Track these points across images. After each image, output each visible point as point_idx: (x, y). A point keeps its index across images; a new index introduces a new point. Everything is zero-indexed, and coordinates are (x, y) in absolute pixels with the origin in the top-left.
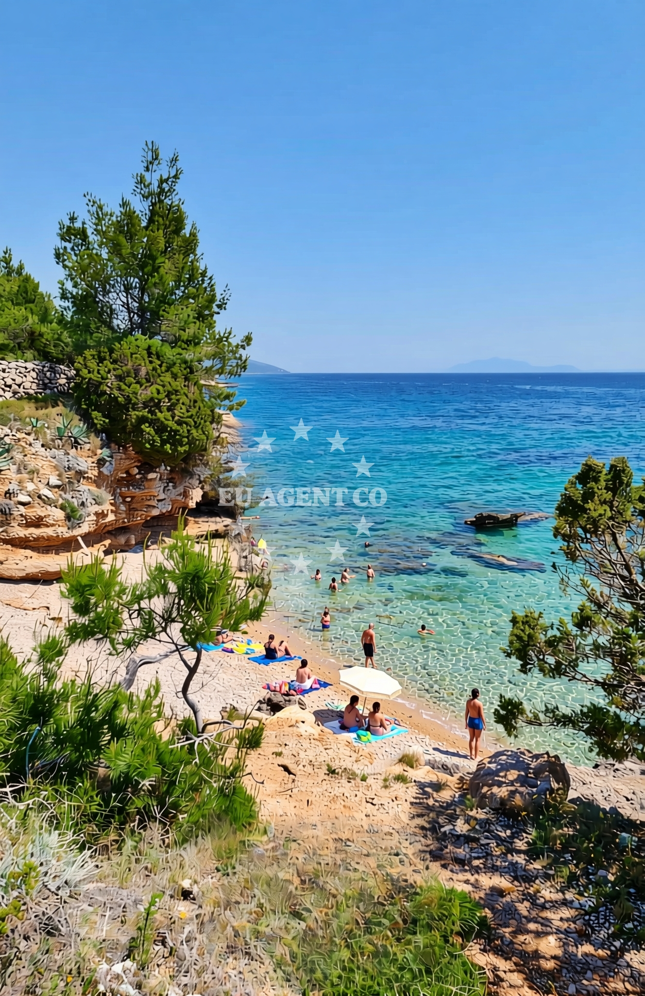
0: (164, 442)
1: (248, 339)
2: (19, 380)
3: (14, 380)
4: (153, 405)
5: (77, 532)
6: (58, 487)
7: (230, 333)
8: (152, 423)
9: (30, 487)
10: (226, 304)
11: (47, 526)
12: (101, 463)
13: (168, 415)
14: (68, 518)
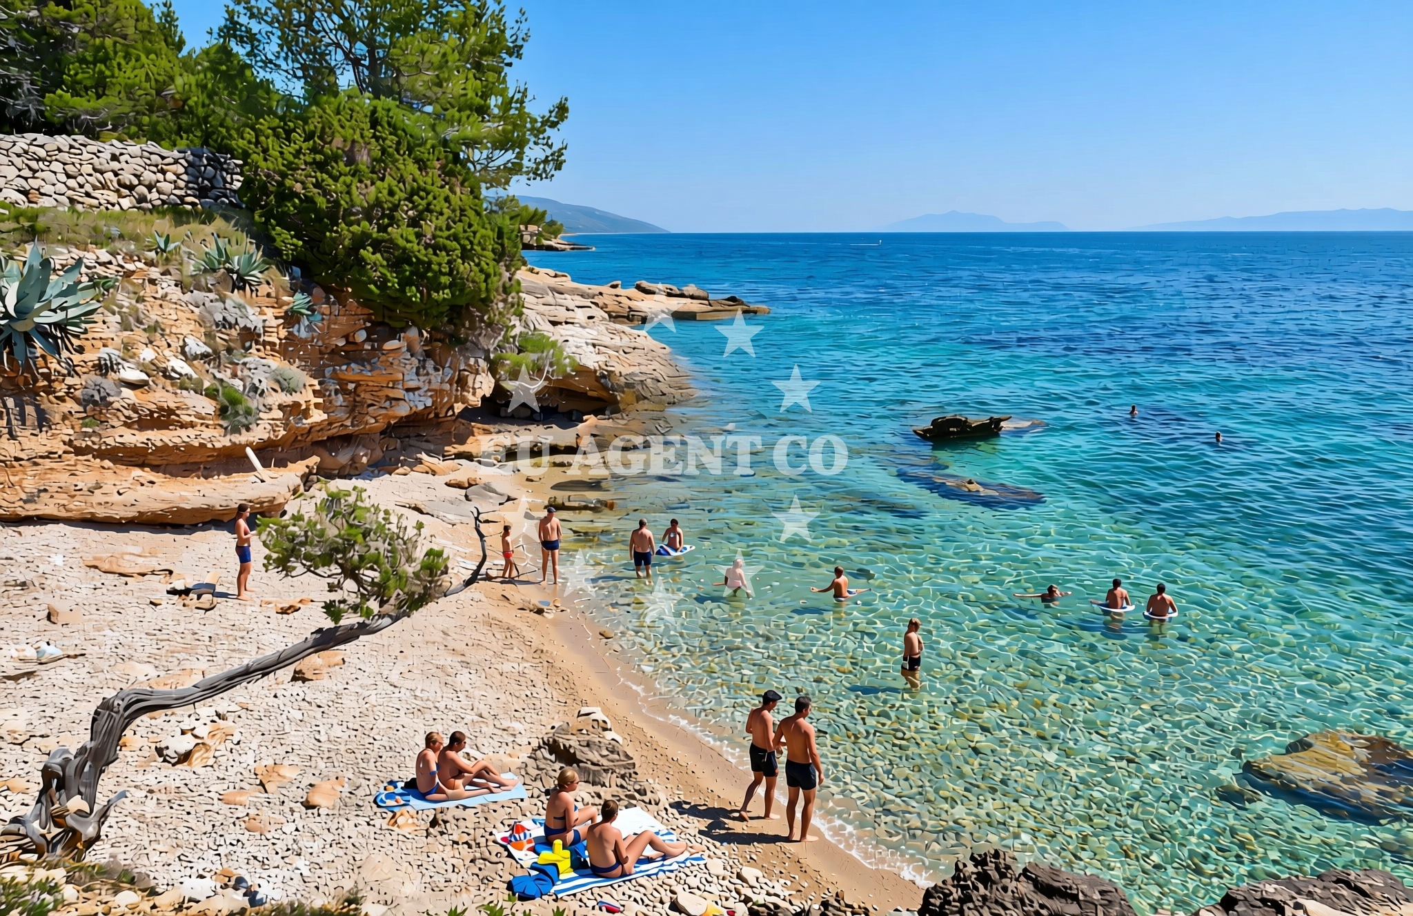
0: (405, 283)
1: (562, 110)
2: (148, 176)
3: (137, 176)
4: (383, 213)
5: (243, 438)
6: (204, 356)
7: (524, 94)
8: (377, 246)
9: (147, 354)
10: (521, 47)
11: (183, 426)
12: (291, 318)
13: (410, 232)
14: (222, 412)
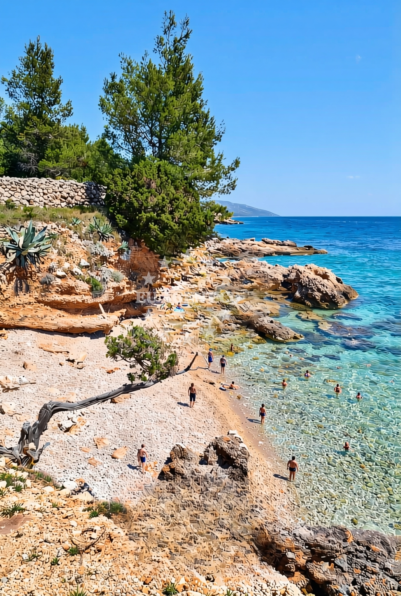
1: (237, 163)
3: (69, 194)
4: (159, 209)
5: (98, 300)
6: (87, 267)
7: (222, 156)
8: (156, 222)
9: (66, 265)
10: (221, 136)
11: (76, 294)
12: (120, 252)
13: (170, 217)
